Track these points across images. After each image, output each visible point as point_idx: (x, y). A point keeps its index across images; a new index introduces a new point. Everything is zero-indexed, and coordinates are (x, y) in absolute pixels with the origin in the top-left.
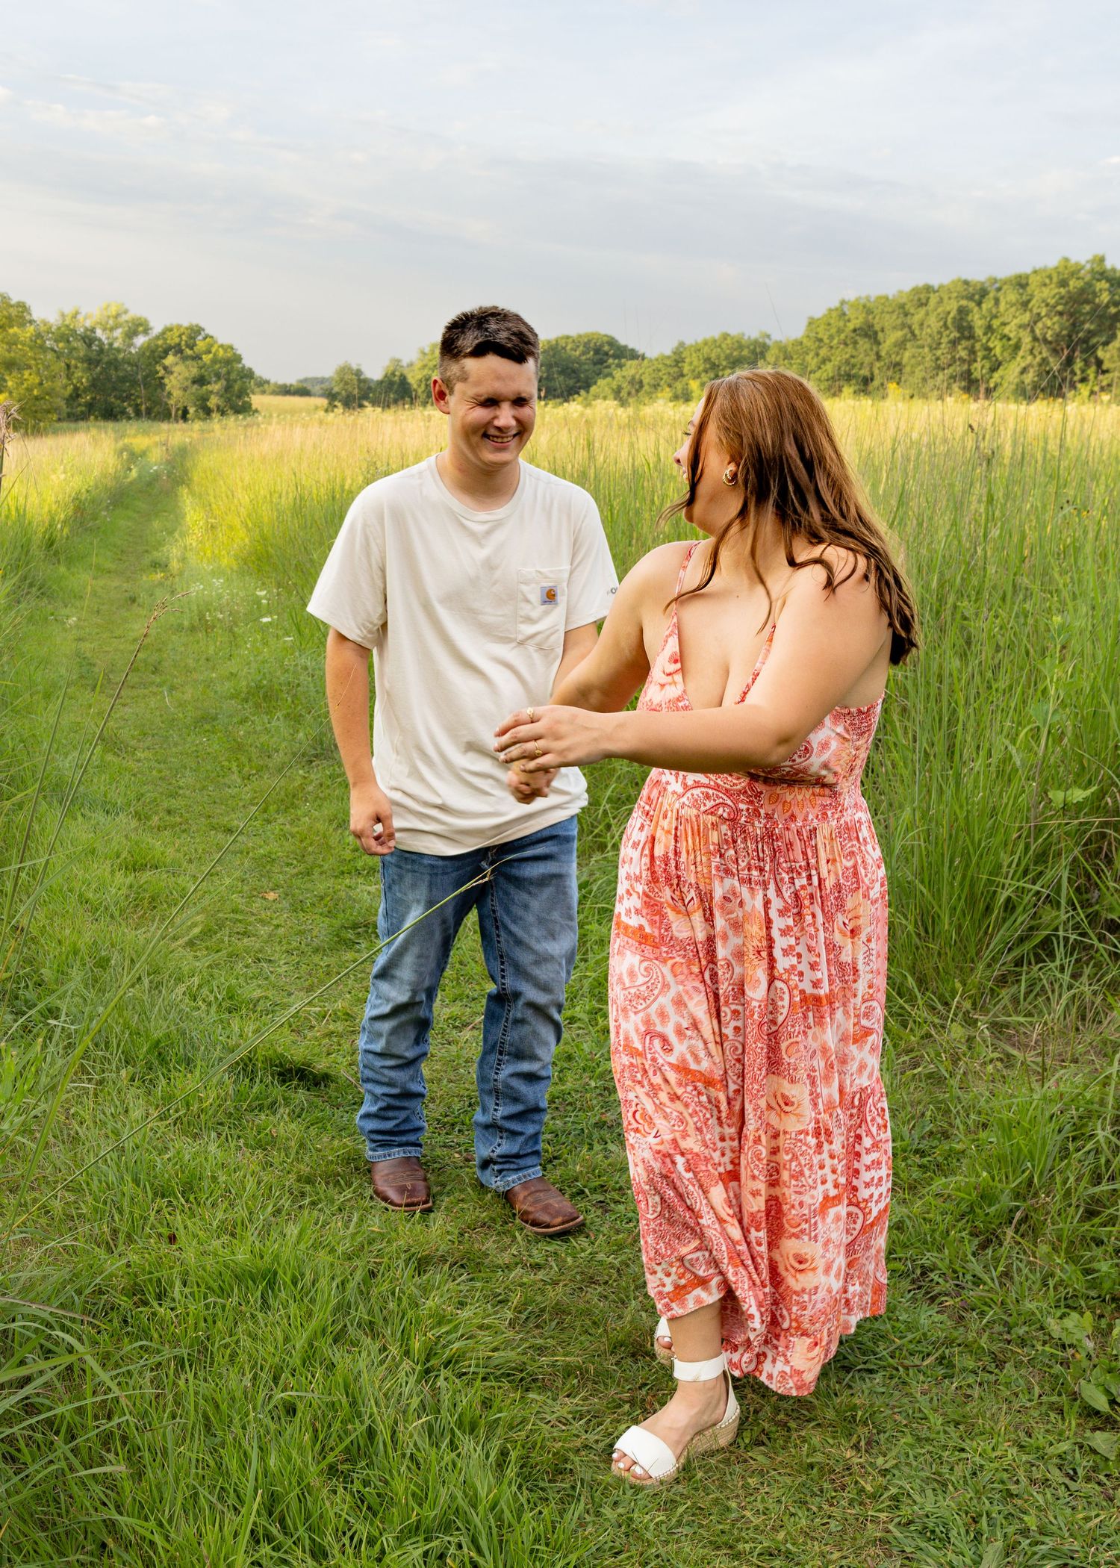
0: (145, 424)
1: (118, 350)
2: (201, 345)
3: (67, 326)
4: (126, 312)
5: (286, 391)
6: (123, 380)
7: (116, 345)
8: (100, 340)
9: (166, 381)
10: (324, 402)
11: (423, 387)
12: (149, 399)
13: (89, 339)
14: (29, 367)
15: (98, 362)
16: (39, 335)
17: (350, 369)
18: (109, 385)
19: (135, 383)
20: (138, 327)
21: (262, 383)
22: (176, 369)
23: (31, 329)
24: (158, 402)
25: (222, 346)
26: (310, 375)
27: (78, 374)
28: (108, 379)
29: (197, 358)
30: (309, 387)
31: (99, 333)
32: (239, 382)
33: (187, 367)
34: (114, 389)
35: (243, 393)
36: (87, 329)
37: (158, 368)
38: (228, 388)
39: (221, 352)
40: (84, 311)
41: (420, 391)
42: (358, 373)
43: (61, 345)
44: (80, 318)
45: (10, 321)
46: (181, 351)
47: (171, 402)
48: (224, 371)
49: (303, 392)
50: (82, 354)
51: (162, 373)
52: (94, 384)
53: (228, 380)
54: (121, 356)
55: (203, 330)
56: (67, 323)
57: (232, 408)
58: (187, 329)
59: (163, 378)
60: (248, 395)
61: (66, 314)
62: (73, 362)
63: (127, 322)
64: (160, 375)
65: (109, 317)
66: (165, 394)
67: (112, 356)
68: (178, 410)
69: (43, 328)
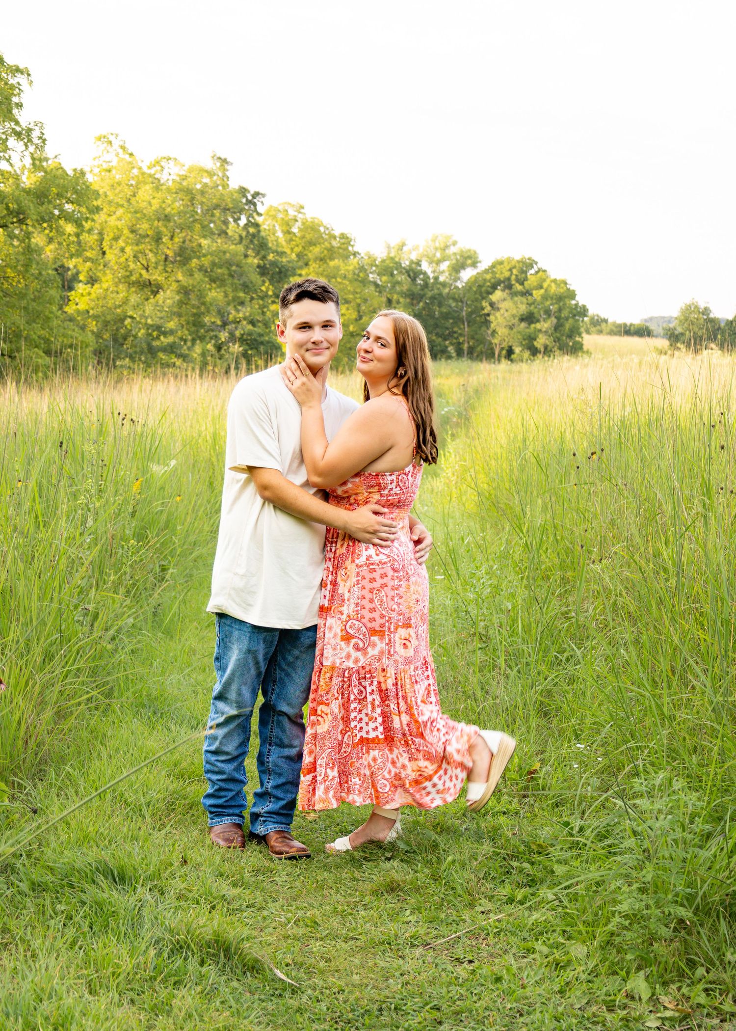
0: (465, 364)
1: (444, 285)
2: (532, 279)
3: (392, 259)
4: (455, 243)
5: (625, 331)
6: (446, 316)
7: (442, 279)
8: (425, 273)
9: (492, 318)
10: (664, 343)
12: (473, 338)
13: (413, 273)
15: (421, 297)
16: (362, 268)
17: (696, 307)
18: (431, 322)
19: (458, 320)
20: (466, 260)
21: (598, 323)
22: (503, 306)
24: (482, 341)
25: (555, 281)
28: (432, 315)
29: (527, 293)
30: (652, 327)
31: (425, 267)
32: (571, 321)
33: (515, 303)
34: (437, 325)
35: (574, 332)
36: (412, 262)
37: (484, 304)
38: (558, 327)
39: (553, 288)
40: (409, 243)
42: (706, 311)
43: (384, 278)
44: (405, 249)
45: (331, 253)
46: (510, 287)
47: (495, 341)
48: (554, 308)
49: (642, 332)
50: (405, 288)
51: (488, 309)
53: (558, 318)
54: (446, 290)
55: (536, 263)
56: (392, 255)
57: (560, 349)
58: (518, 262)
59: (488, 315)
60: (580, 334)
61: (392, 246)
62: (395, 297)
63: (455, 254)
64: (486, 311)
65: (436, 249)
66: (489, 332)
67: (436, 291)
68: (502, 349)
69: (367, 260)
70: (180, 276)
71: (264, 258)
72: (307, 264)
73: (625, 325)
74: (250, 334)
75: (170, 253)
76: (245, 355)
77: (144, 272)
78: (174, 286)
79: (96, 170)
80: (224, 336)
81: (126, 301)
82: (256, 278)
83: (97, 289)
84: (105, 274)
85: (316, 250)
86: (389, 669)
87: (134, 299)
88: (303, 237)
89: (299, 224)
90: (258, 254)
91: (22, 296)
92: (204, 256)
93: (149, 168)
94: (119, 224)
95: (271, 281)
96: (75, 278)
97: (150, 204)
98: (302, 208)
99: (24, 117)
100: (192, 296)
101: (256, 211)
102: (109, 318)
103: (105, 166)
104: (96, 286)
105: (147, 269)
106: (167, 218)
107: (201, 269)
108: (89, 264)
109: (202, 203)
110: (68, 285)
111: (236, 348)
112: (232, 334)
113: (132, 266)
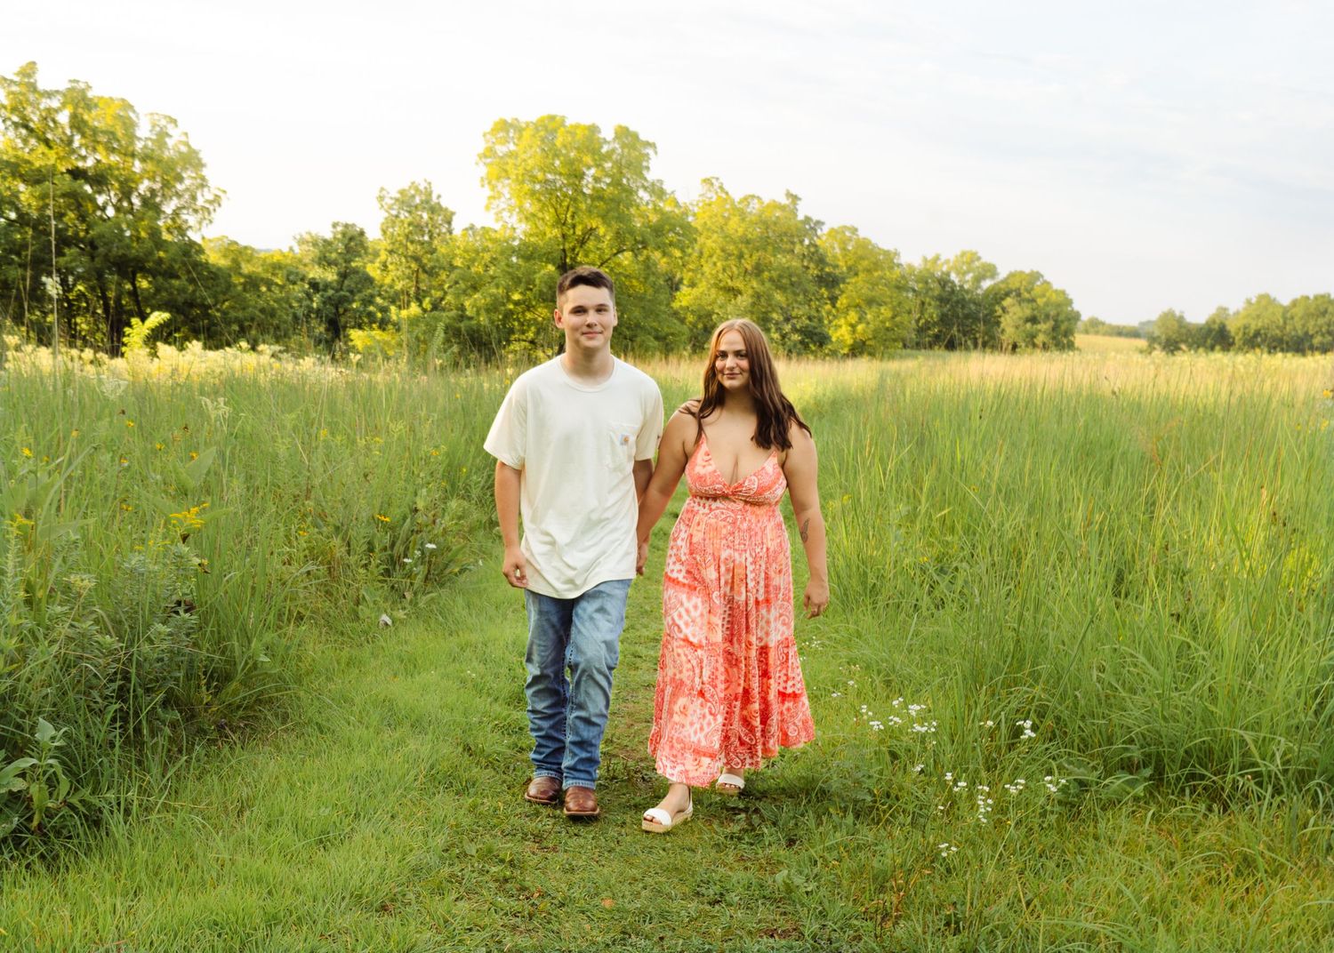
1: (967, 292)
2: (1037, 290)
3: (928, 270)
4: (978, 259)
5: (1120, 332)
6: (967, 317)
7: (966, 287)
8: (953, 282)
9: (1002, 319)
10: (1145, 344)
11: (1241, 334)
12: (987, 334)
13: (944, 282)
14: (885, 303)
15: (949, 301)
16: (903, 277)
18: (955, 321)
19: (976, 320)
20: (990, 271)
21: (1095, 326)
22: (1011, 310)
24: (992, 337)
25: (1056, 291)
27: (931, 310)
28: (957, 315)
29: (1033, 300)
31: (953, 277)
32: (1066, 323)
33: (1022, 309)
34: (959, 324)
35: (1069, 332)
36: (943, 273)
37: (997, 308)
38: (1055, 328)
39: (1054, 296)
40: (943, 259)
41: (1237, 338)
42: (1181, 318)
43: (921, 285)
44: (939, 262)
46: (1019, 295)
47: (1003, 337)
48: (1053, 313)
50: (936, 293)
51: (1000, 312)
52: (943, 319)
53: (1056, 321)
54: (969, 296)
55: (1042, 276)
56: (928, 267)
57: (1057, 345)
58: (1028, 275)
59: (1000, 317)
60: (1072, 334)
61: (929, 259)
62: (928, 300)
63: (978, 268)
64: (998, 314)
65: (963, 263)
66: (1000, 330)
67: (960, 297)
68: (1008, 344)
69: (908, 270)
70: (755, 285)
71: (822, 270)
72: (856, 274)
73: (1118, 327)
74: (807, 327)
75: (749, 267)
76: (802, 342)
77: (729, 281)
78: (750, 292)
79: (701, 205)
80: (787, 328)
81: (714, 302)
82: (812, 288)
83: (696, 292)
84: (701, 281)
85: (865, 263)
87: (721, 299)
88: (855, 253)
89: (851, 243)
90: (817, 266)
91: (642, 299)
92: (774, 270)
93: (740, 203)
94: (714, 245)
95: (827, 287)
96: (681, 281)
97: (737, 231)
98: (856, 230)
99: (651, 176)
100: (762, 300)
101: (816, 235)
102: (702, 313)
103: (707, 201)
104: (695, 289)
105: (731, 278)
106: (748, 242)
107: (771, 279)
108: (690, 274)
109: (774, 231)
110: (674, 286)
111: (796, 337)
112: (794, 326)
113: (721, 276)
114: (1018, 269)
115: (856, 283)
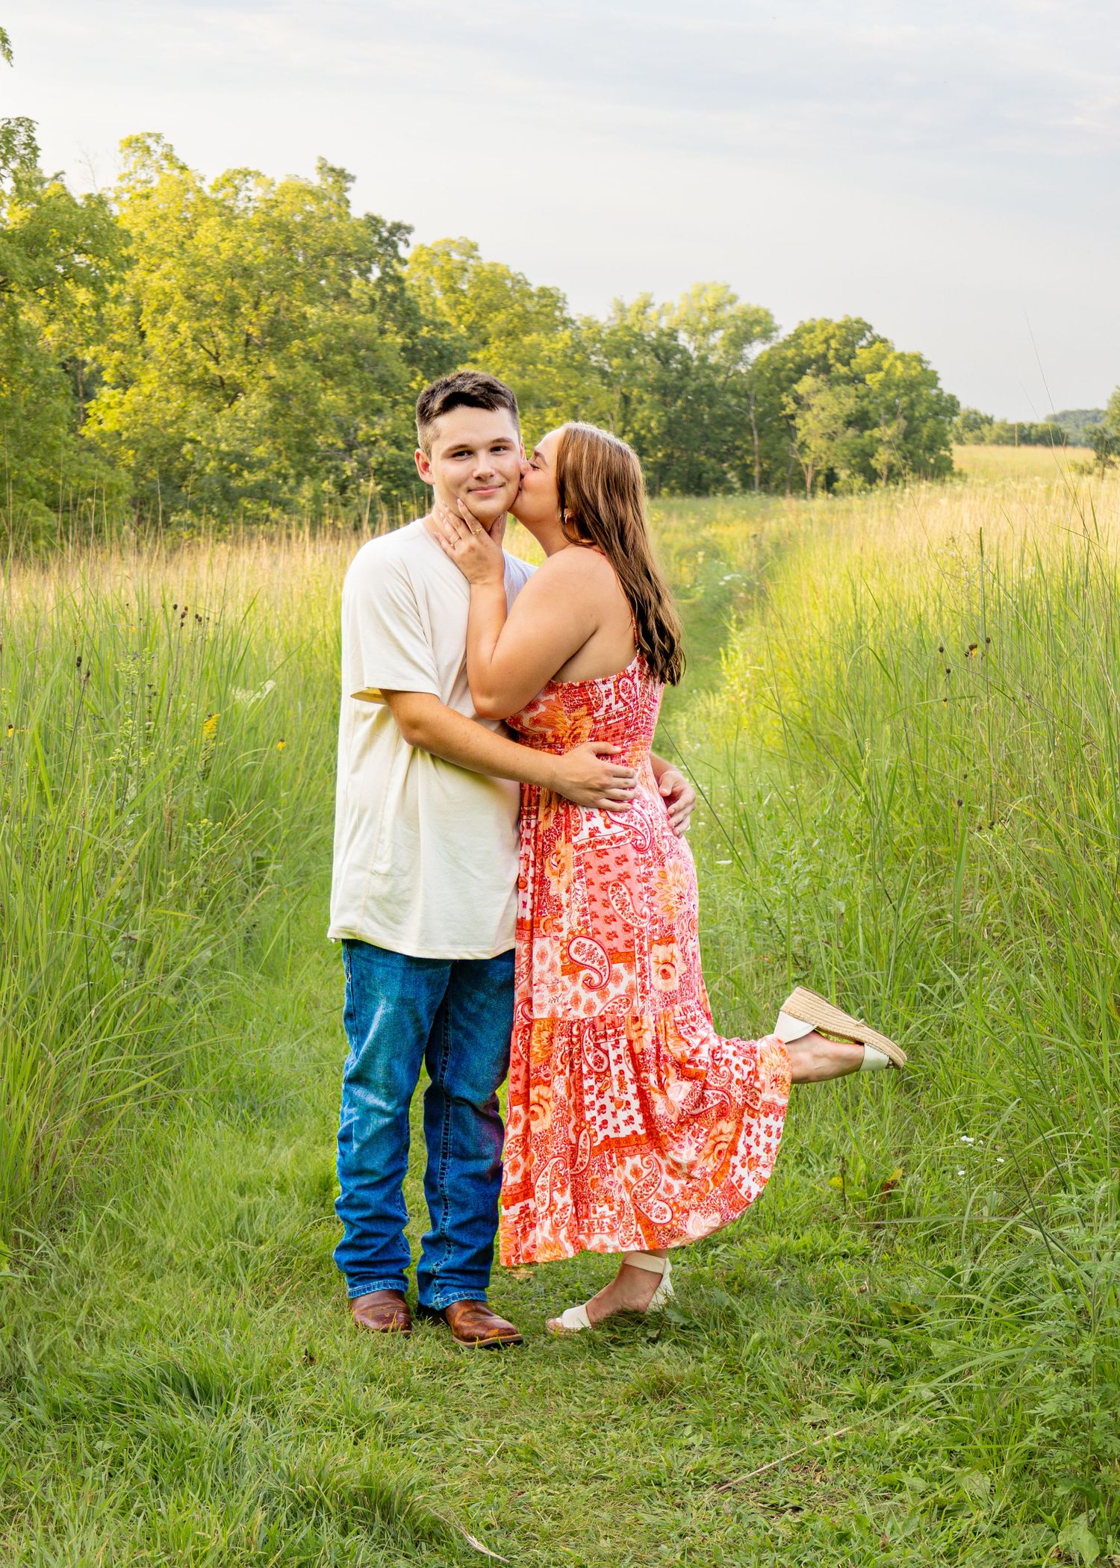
0: (756, 500)
1: (716, 369)
2: (864, 356)
3: (628, 328)
4: (732, 301)
6: (721, 422)
7: (712, 360)
8: (684, 351)
9: (798, 422)
10: (1087, 455)
12: (768, 457)
13: (664, 351)
15: (679, 391)
16: (578, 346)
18: (697, 432)
19: (743, 427)
20: (752, 326)
21: (976, 423)
22: (816, 401)
23: (564, 335)
24: (782, 462)
25: (901, 357)
26: (1073, 406)
27: (643, 412)
28: (697, 421)
29: (856, 379)
30: (1067, 428)
31: (683, 339)
32: (931, 423)
33: (837, 396)
34: (706, 438)
35: (937, 441)
36: (661, 333)
37: (785, 399)
38: (908, 434)
39: (900, 368)
40: (658, 301)
43: (616, 362)
44: (651, 312)
45: (526, 323)
46: (826, 369)
47: (806, 460)
48: (902, 402)
49: (1051, 437)
50: (652, 376)
51: (791, 407)
52: (671, 430)
53: (909, 419)
54: (721, 379)
55: (870, 328)
56: (628, 322)
57: (914, 470)
58: (839, 327)
59: (792, 417)
60: (946, 445)
61: (627, 306)
62: (636, 392)
63: (733, 317)
64: (788, 411)
65: (702, 310)
66: (795, 446)
67: (703, 380)
68: (818, 473)
69: (585, 333)
70: (272, 370)
71: (413, 333)
72: (485, 343)
73: (1021, 427)
74: (394, 462)
75: (254, 331)
76: (386, 497)
77: (211, 365)
78: (264, 385)
79: (126, 197)
80: (349, 467)
81: (182, 415)
82: (399, 368)
83: (133, 396)
84: (145, 370)
85: (500, 318)
86: (644, 1017)
87: (197, 410)
88: (477, 297)
89: (470, 275)
90: (402, 327)
91: (7, 411)
92: (313, 334)
93: (215, 190)
94: (167, 285)
95: (426, 372)
96: (96, 378)
97: (217, 249)
100: (294, 402)
101: (396, 256)
102: (154, 443)
103: (141, 189)
104: (132, 390)
105: (216, 360)
106: (247, 273)
107: (308, 355)
108: (117, 354)
109: (305, 246)
110: (85, 390)
111: (371, 487)
112: (363, 464)
113: (191, 355)
114: (818, 317)
115: (487, 360)
